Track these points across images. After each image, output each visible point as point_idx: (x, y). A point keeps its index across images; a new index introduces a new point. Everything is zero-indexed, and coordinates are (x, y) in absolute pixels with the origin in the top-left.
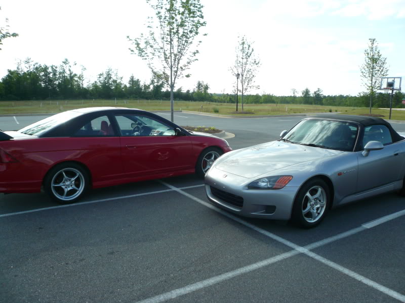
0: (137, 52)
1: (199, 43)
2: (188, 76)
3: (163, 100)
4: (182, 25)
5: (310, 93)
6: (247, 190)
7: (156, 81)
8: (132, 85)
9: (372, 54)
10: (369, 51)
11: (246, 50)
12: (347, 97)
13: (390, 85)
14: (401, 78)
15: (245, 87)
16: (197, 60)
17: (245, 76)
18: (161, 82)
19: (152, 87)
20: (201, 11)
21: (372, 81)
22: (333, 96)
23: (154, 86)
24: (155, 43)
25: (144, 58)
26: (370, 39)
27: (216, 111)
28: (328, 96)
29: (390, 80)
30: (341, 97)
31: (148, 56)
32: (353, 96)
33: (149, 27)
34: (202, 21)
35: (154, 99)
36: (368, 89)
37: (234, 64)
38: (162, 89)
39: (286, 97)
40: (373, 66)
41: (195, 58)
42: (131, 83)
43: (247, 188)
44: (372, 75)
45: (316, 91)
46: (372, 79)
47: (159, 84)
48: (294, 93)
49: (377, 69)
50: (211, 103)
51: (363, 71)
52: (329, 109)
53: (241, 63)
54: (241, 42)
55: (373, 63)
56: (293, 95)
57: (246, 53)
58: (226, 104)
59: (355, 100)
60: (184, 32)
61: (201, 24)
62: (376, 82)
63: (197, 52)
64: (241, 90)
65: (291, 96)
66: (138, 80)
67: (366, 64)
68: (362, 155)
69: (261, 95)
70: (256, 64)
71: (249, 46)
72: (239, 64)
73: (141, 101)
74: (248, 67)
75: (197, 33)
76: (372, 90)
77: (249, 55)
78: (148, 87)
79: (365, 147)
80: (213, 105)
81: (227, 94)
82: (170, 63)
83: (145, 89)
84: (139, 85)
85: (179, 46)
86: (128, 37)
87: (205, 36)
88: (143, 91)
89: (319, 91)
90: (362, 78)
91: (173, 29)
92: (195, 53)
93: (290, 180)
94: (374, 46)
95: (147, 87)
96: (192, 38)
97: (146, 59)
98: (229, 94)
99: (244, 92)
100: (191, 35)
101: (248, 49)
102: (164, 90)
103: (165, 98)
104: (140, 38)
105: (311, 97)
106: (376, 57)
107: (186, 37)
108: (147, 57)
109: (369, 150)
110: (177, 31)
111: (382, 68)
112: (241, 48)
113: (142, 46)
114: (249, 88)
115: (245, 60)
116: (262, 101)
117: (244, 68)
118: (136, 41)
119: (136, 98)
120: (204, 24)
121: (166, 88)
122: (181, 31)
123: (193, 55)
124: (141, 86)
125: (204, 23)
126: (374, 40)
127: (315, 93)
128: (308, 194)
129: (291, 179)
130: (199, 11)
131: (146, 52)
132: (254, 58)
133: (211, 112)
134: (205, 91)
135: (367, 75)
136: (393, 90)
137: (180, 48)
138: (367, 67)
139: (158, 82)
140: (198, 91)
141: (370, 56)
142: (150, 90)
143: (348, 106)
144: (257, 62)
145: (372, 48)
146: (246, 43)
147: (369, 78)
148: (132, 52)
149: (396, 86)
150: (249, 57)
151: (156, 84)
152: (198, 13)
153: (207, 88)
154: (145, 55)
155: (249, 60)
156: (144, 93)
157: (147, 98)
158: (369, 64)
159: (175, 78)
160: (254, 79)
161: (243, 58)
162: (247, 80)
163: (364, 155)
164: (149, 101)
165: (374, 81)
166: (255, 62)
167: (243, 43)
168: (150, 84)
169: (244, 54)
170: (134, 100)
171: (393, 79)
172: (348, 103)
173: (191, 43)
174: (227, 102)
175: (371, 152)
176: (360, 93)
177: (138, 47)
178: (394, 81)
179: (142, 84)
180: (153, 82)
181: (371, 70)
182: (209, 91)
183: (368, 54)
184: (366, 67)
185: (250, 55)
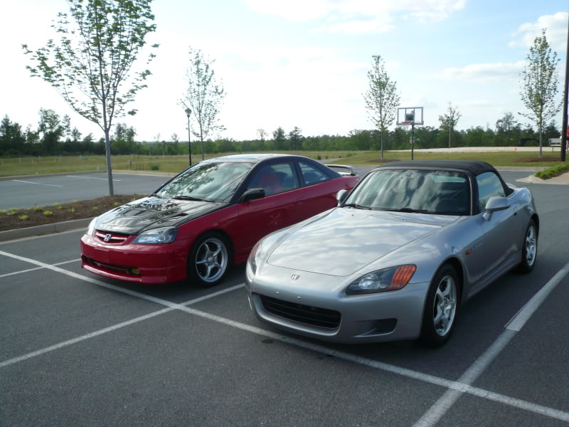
0: (41, 73)
1: (150, 58)
2: (132, 113)
3: (63, 155)
4: (116, 29)
5: (284, 134)
6: (346, 297)
7: (47, 125)
8: (7, 132)
9: (378, 77)
10: (373, 73)
11: (203, 75)
12: (333, 138)
13: (410, 118)
14: (422, 108)
15: (204, 128)
16: (145, 86)
17: (203, 112)
18: (56, 128)
19: (41, 135)
20: (149, 7)
21: (381, 113)
22: (315, 136)
23: (46, 134)
24: (72, 58)
25: (55, 83)
26: (373, 56)
27: (155, 168)
28: (309, 138)
29: (409, 112)
30: (326, 137)
31: (63, 80)
32: (342, 136)
33: (60, 30)
34: (149, 23)
35: (46, 155)
36: (377, 125)
37: (187, 94)
38: (59, 139)
39: (250, 142)
40: (381, 93)
41: (144, 82)
42: (5, 129)
43: (345, 294)
44: (381, 106)
45: (292, 131)
46: (381, 110)
47: (54, 131)
48: (262, 136)
49: (385, 97)
50: (141, 156)
51: (370, 100)
52: (317, 155)
53: (196, 93)
54: (194, 61)
55: (381, 89)
56: (260, 139)
57: (203, 76)
58: (164, 156)
59: (344, 141)
60: (121, 42)
61: (147, 28)
62: (386, 115)
63: (148, 72)
64: (200, 133)
65: (257, 140)
66: (17, 125)
67: (371, 90)
68: (483, 218)
69: (213, 140)
70: (219, 94)
71: (207, 67)
72: (193, 95)
73: (24, 159)
74: (207, 98)
75: (142, 44)
76: (382, 125)
77: (207, 79)
78: (35, 136)
79: (486, 207)
80: (146, 160)
81: (164, 142)
82: (101, 92)
83: (29, 139)
84: (19, 132)
85: (114, 63)
86: (25, 46)
87: (156, 48)
88: (26, 142)
89: (296, 131)
90: (367, 109)
91: (103, 35)
92: (144, 75)
93: (414, 272)
94: (380, 65)
95: (33, 136)
96: (135, 51)
97: (58, 85)
98: (166, 141)
99: (204, 136)
100: (134, 45)
101: (206, 72)
102: (63, 139)
103: (65, 152)
104: (47, 48)
105: (287, 140)
106: (383, 80)
107: (126, 50)
108: (61, 83)
109: (491, 211)
110: (109, 40)
111: (392, 96)
112: (195, 69)
113: (51, 62)
114: (210, 130)
115: (202, 88)
116: (217, 150)
117: (201, 100)
118: (39, 53)
119: (16, 155)
120: (152, 29)
121: (67, 136)
122: (116, 39)
123: (142, 78)
124: (22, 135)
125: (152, 26)
126: (379, 58)
127: (291, 134)
128: (439, 291)
129: (414, 269)
130: (145, 7)
131: (58, 73)
132: (215, 84)
133: (147, 169)
134: (130, 139)
135: (374, 106)
136: (413, 124)
137: (116, 67)
138: (373, 94)
139: (51, 127)
140: (118, 139)
141: (375, 80)
142: (39, 141)
143: (337, 150)
144: (219, 91)
145: (377, 69)
146: (202, 61)
147: (377, 110)
148: (33, 74)
149: (417, 119)
150: (208, 83)
151: (48, 131)
152: (145, 11)
153: (131, 133)
154: (58, 79)
155: (208, 87)
156: (28, 145)
157: (35, 154)
158: (375, 90)
159: (111, 117)
160: (217, 116)
161: (198, 85)
162: (208, 119)
163: (486, 219)
164: (40, 158)
165: (383, 113)
166: (217, 90)
167: (198, 63)
168: (39, 131)
169: (200, 79)
170: (12, 157)
171: (413, 110)
172: (336, 146)
173: (134, 58)
174: (166, 154)
175: (494, 213)
176: (351, 132)
177: (43, 64)
178: (413, 112)
179: (23, 130)
180: (42, 127)
181: (379, 99)
182: (136, 139)
183: (372, 76)
184: (371, 95)
185: (210, 80)
